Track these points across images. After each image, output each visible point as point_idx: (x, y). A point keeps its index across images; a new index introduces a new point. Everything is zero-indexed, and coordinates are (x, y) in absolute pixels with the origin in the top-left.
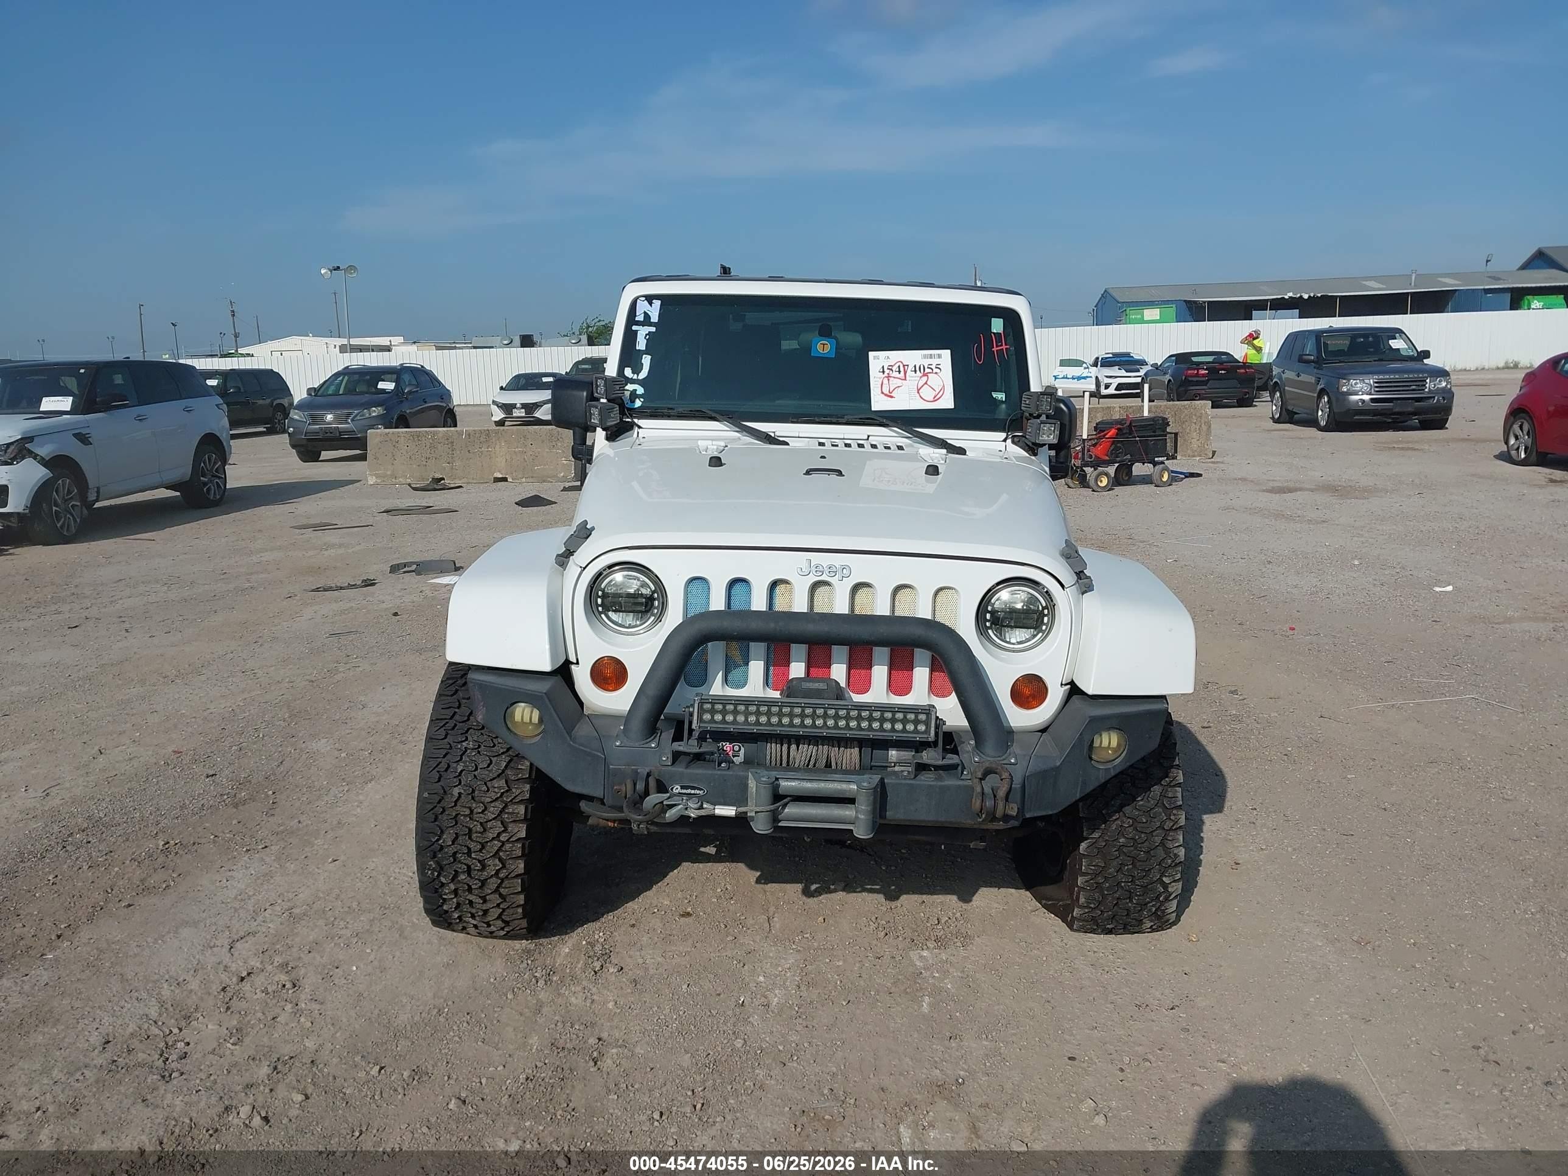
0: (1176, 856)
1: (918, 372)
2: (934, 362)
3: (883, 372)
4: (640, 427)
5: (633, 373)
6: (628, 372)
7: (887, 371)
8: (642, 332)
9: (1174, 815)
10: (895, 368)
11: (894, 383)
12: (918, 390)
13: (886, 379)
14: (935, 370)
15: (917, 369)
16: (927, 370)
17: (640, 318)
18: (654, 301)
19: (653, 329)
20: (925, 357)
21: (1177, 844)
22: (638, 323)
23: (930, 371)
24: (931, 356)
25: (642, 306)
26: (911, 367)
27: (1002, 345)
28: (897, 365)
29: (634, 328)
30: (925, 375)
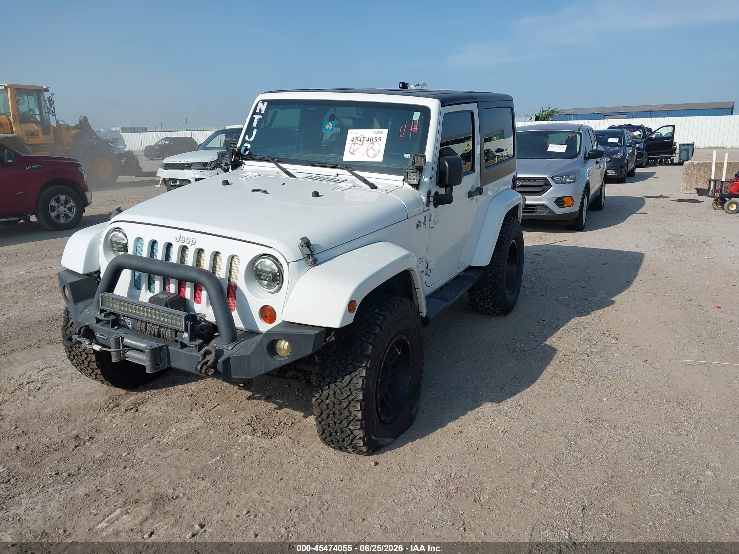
0: (356, 416)
1: (369, 141)
2: (378, 136)
3: (353, 141)
4: (245, 165)
5: (249, 138)
6: (247, 138)
7: (354, 140)
8: (257, 117)
9: (355, 393)
10: (359, 139)
11: (357, 146)
12: (367, 151)
13: (353, 144)
14: (378, 140)
15: (369, 140)
16: (374, 140)
17: (257, 111)
18: (265, 103)
19: (261, 117)
20: (375, 133)
21: (356, 410)
22: (257, 114)
23: (375, 140)
24: (378, 133)
25: (260, 105)
26: (367, 139)
27: (416, 127)
28: (360, 137)
29: (255, 116)
30: (373, 143)
